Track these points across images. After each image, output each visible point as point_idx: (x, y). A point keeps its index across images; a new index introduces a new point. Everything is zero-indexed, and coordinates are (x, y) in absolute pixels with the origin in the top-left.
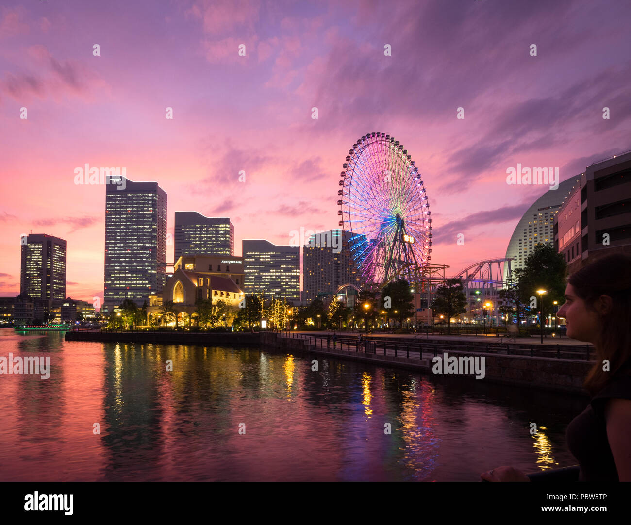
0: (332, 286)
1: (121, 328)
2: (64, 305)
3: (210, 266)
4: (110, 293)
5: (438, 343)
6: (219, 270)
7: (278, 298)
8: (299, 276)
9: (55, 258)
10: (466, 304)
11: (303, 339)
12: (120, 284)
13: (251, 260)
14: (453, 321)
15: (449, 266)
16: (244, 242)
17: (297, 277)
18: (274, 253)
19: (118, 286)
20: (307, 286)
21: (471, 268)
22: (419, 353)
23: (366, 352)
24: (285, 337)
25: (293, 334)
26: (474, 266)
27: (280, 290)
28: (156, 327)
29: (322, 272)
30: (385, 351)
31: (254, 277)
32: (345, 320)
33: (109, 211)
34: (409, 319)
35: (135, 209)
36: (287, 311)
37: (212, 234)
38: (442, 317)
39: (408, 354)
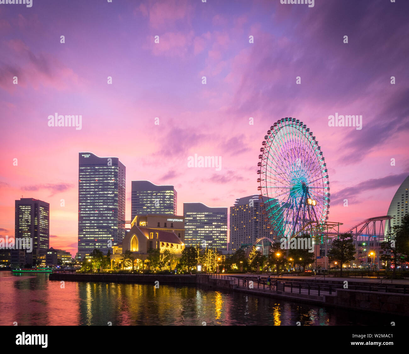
0: (252, 239)
1: (91, 271)
2: (48, 253)
3: (159, 223)
4: (82, 244)
5: (332, 283)
6: (165, 226)
7: (211, 248)
8: (227, 231)
9: (41, 217)
10: (355, 253)
11: (229, 279)
12: (90, 237)
13: (190, 218)
14: (344, 266)
15: (343, 224)
16: (184, 204)
17: (225, 232)
18: (208, 213)
19: (89, 238)
20: (233, 239)
21: (359, 225)
22: (318, 291)
23: (277, 290)
24: (216, 278)
25: (222, 276)
26: (362, 223)
27: (212, 242)
28: (117, 270)
29: (245, 228)
30: (292, 289)
31: (192, 232)
32: (262, 265)
33: (81, 180)
34: (310, 265)
35: (101, 179)
36: (217, 258)
37: (160, 198)
38: (336, 263)
39: (309, 291)
